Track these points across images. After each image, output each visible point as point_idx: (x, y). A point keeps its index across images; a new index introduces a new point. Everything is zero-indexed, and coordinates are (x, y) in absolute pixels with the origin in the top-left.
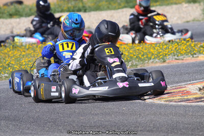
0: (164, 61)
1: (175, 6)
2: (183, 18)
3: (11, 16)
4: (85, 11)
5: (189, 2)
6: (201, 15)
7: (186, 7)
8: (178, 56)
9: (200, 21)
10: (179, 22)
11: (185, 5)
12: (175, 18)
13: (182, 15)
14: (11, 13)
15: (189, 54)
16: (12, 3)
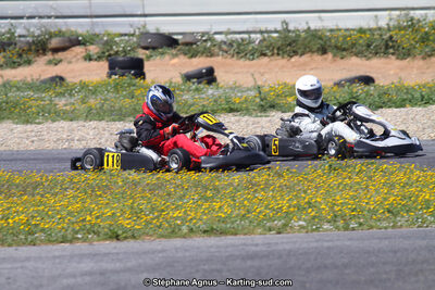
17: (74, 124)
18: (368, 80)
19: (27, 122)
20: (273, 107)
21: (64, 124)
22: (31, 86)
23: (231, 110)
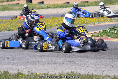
0: (94, 24)
1: (114, 5)
3: (60, 7)
4: (84, 6)
13: (114, 8)
14: (60, 6)
15: (103, 22)
16: (65, 3)
17: (16, 11)
18: (68, 3)
19: (9, 11)
20: (49, 8)
21: (15, 11)
22: (14, 5)
23: (42, 8)
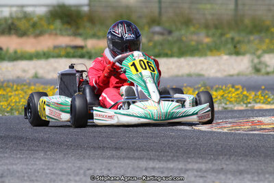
2: (225, 71)
5: (230, 54)
6: (247, 68)
7: (227, 60)
8: (226, 104)
9: (246, 75)
10: (219, 75)
11: (225, 57)
12: (213, 71)
13: (223, 67)
15: (242, 103)
